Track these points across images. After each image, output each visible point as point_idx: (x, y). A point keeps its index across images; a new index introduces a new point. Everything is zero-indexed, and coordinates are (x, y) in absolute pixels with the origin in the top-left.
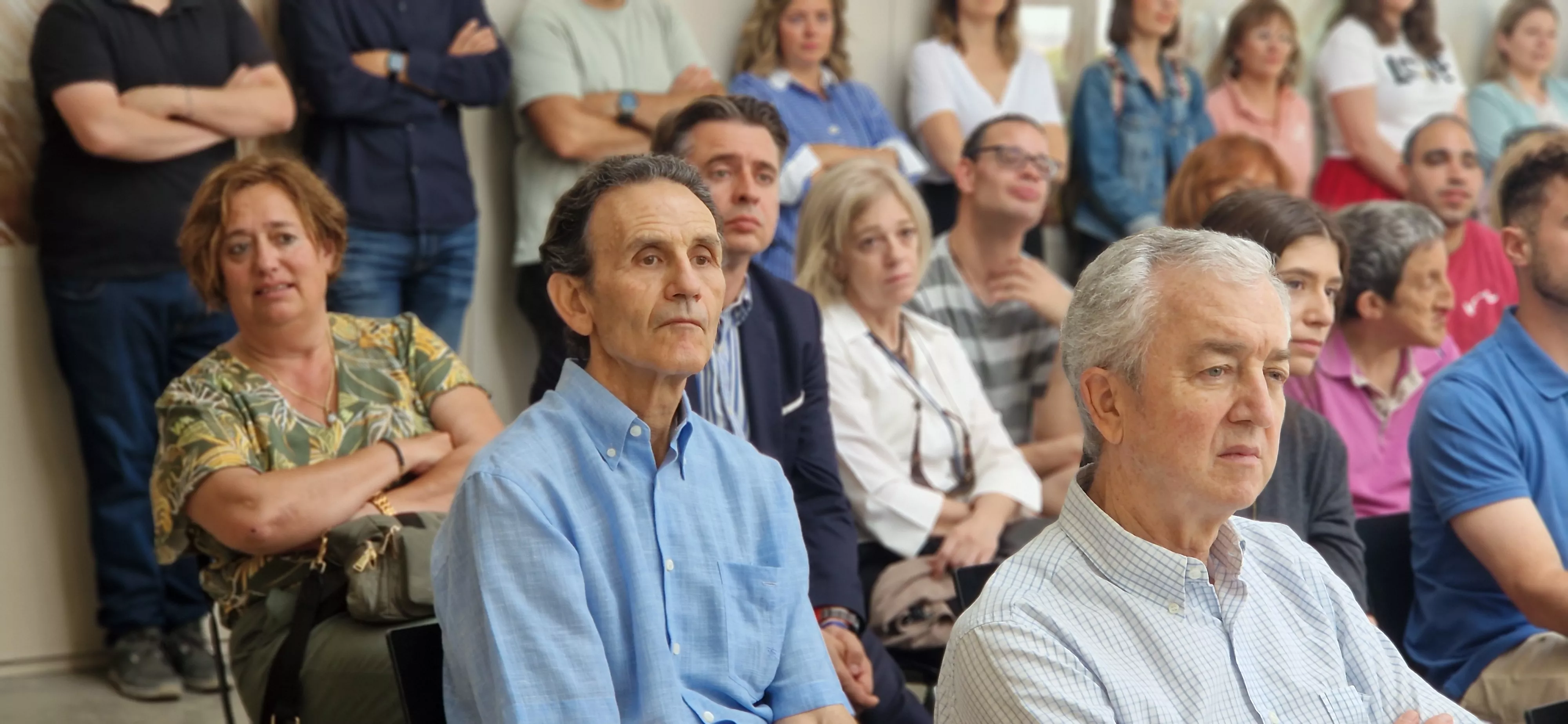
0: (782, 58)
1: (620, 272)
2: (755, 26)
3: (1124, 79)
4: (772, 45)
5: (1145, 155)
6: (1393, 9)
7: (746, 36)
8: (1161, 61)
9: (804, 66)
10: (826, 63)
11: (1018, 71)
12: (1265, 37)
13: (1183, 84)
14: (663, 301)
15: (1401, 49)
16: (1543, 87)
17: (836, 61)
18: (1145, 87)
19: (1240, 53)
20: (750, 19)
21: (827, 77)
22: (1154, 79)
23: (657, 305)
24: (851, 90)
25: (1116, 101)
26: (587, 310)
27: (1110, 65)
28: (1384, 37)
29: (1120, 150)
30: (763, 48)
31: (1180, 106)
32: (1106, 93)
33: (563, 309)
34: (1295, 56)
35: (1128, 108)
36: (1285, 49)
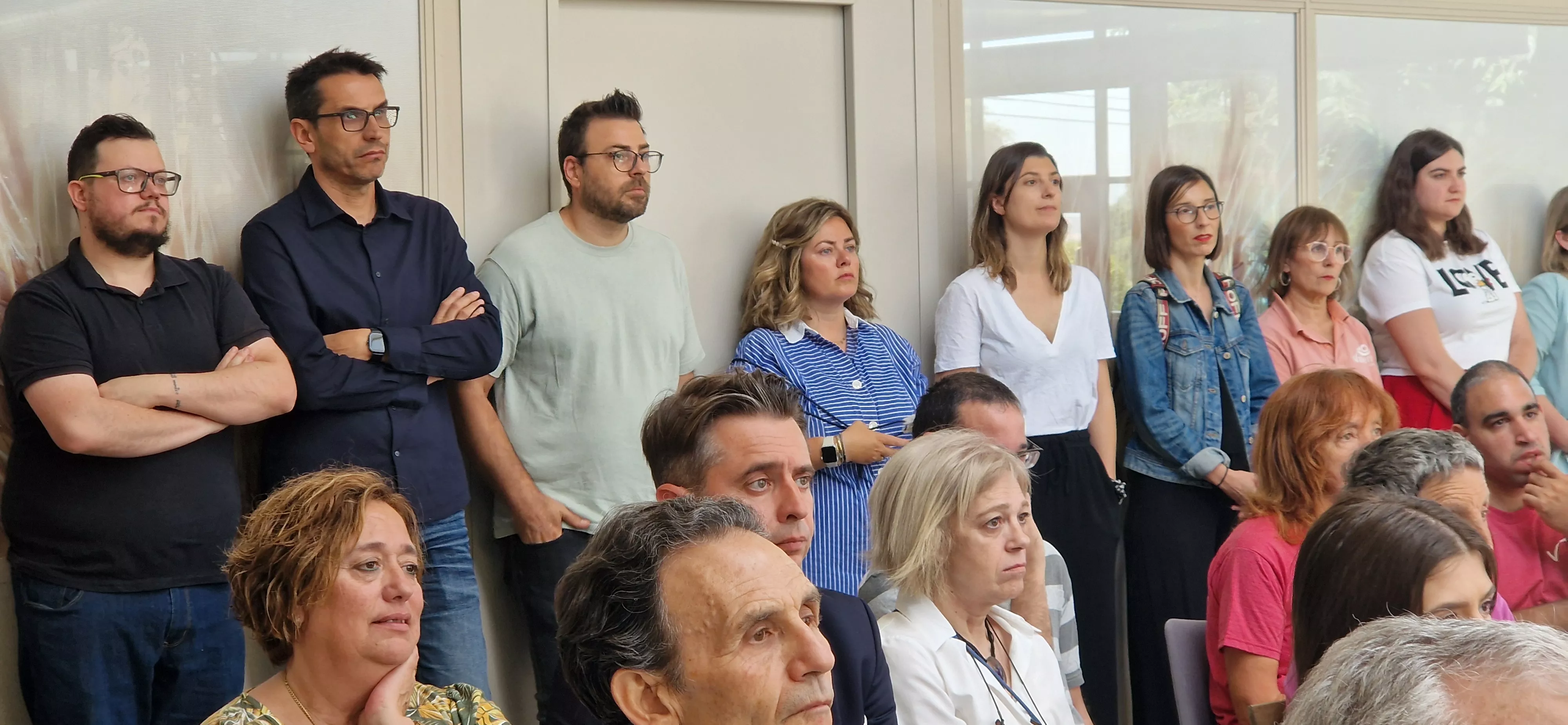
1: (728, 658)
5: (1198, 384)
13: (1233, 301)
14: (791, 685)
18: (1192, 307)
23: (784, 691)
25: (1163, 327)
26: (671, 708)
29: (1170, 378)
31: (1232, 324)
32: (1152, 321)
33: (636, 714)
35: (1176, 334)
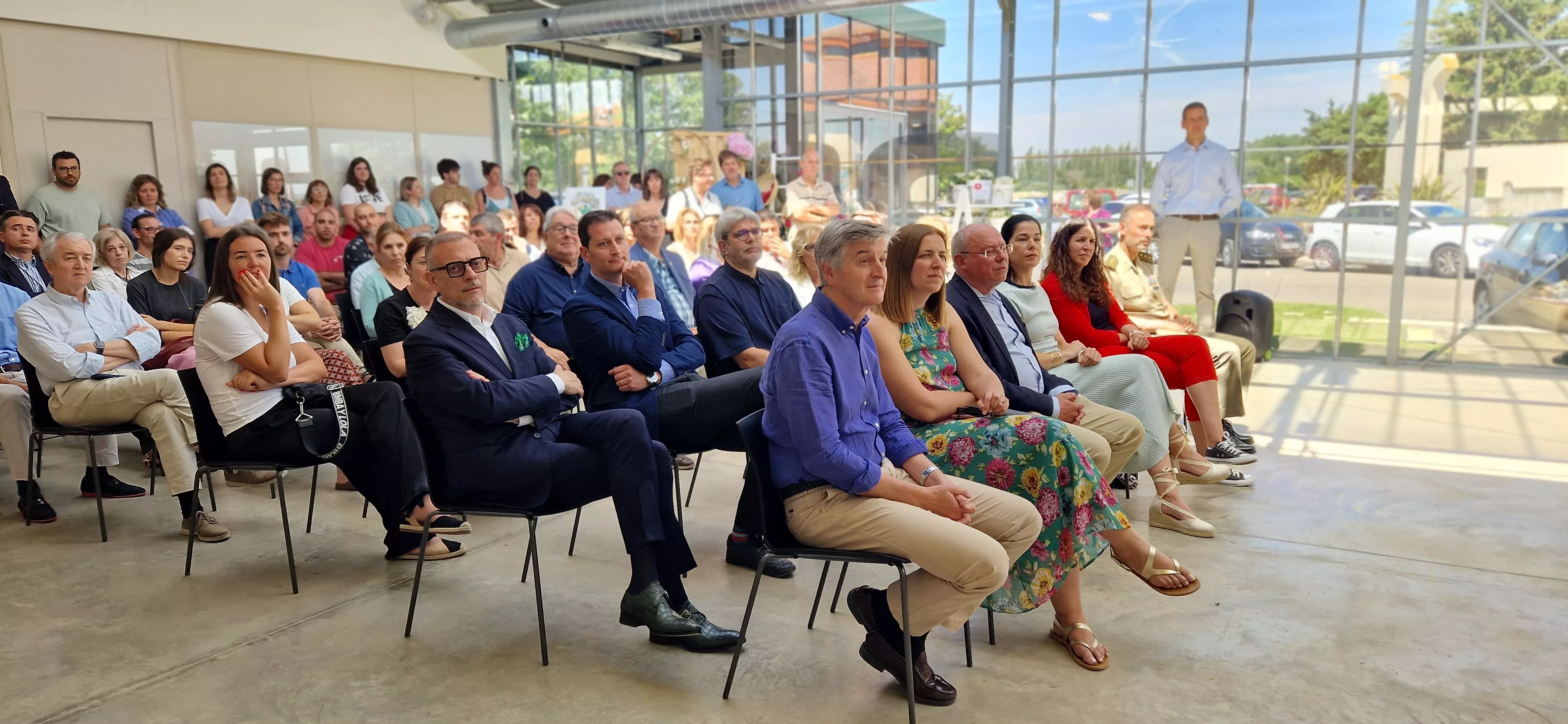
0: (141, 204)
2: (130, 193)
3: (266, 205)
4: (137, 199)
6: (361, 181)
7: (128, 196)
8: (279, 198)
9: (150, 205)
10: (157, 204)
11: (235, 205)
12: (317, 190)
13: (288, 205)
15: (365, 193)
16: (419, 202)
17: (161, 203)
19: (311, 196)
20: (129, 191)
21: (158, 207)
22: (277, 204)
24: (168, 212)
27: (261, 201)
28: (359, 189)
30: (134, 200)
34: (329, 196)
36: (325, 193)
